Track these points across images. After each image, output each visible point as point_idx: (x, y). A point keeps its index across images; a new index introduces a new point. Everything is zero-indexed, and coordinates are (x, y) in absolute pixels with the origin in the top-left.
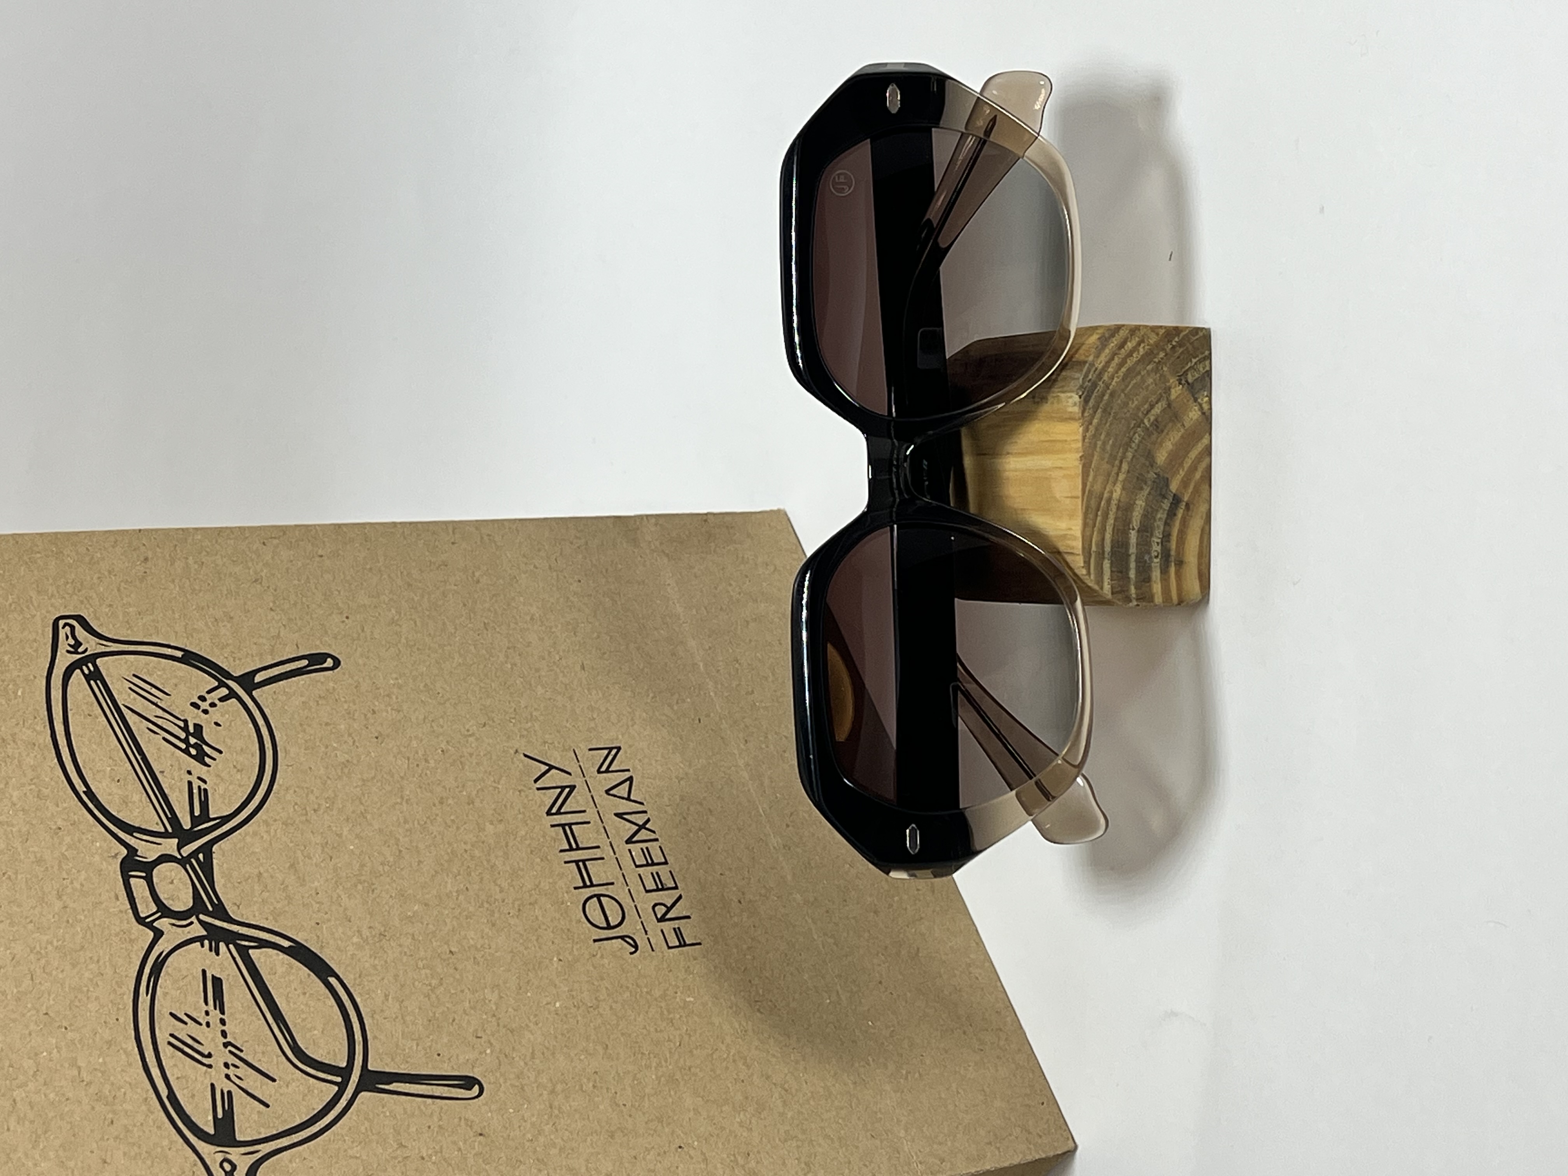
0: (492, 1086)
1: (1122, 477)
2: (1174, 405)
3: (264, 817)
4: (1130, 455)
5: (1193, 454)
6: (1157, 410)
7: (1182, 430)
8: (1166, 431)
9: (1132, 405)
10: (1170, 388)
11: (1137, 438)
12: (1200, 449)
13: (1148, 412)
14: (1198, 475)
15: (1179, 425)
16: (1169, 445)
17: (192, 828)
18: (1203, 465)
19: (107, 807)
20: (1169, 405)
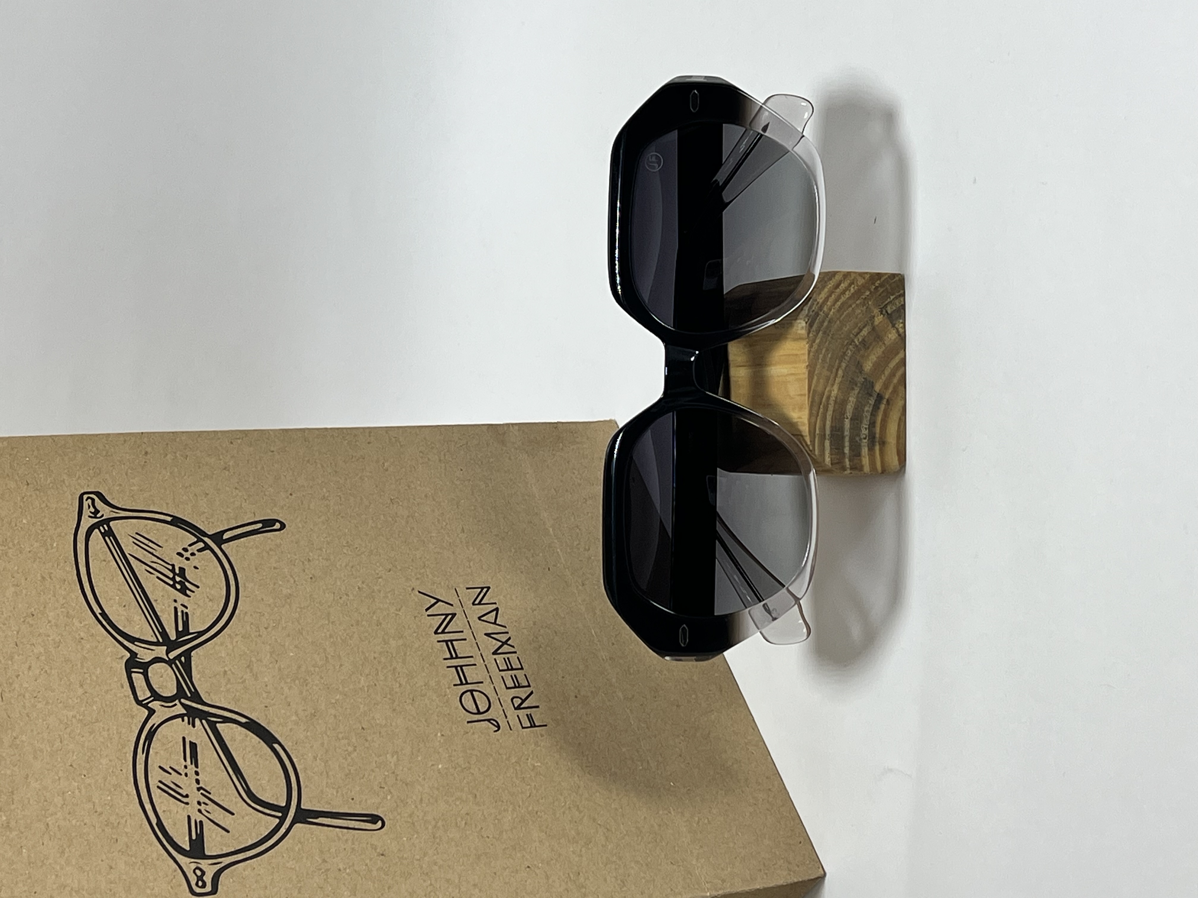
0: (392, 822)
1: (838, 380)
2: (877, 328)
3: (229, 632)
4: (844, 365)
5: (892, 364)
6: (865, 332)
7: (884, 348)
8: (871, 349)
9: (845, 329)
10: (874, 317)
11: (849, 353)
12: (897, 361)
13: (858, 333)
14: (895, 381)
15: (880, 343)
16: (873, 358)
17: (176, 639)
18: (899, 374)
19: (116, 624)
20: (874, 329)
